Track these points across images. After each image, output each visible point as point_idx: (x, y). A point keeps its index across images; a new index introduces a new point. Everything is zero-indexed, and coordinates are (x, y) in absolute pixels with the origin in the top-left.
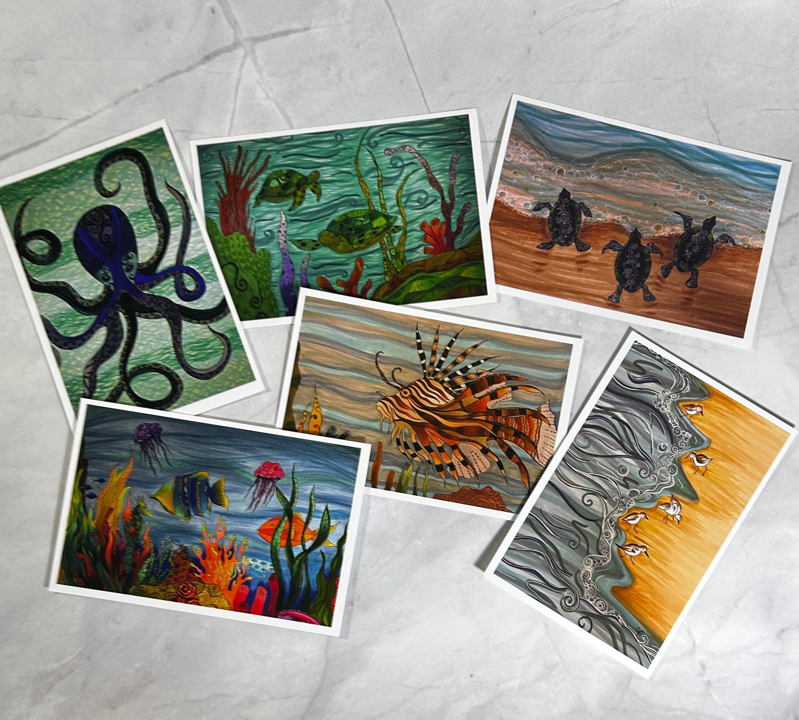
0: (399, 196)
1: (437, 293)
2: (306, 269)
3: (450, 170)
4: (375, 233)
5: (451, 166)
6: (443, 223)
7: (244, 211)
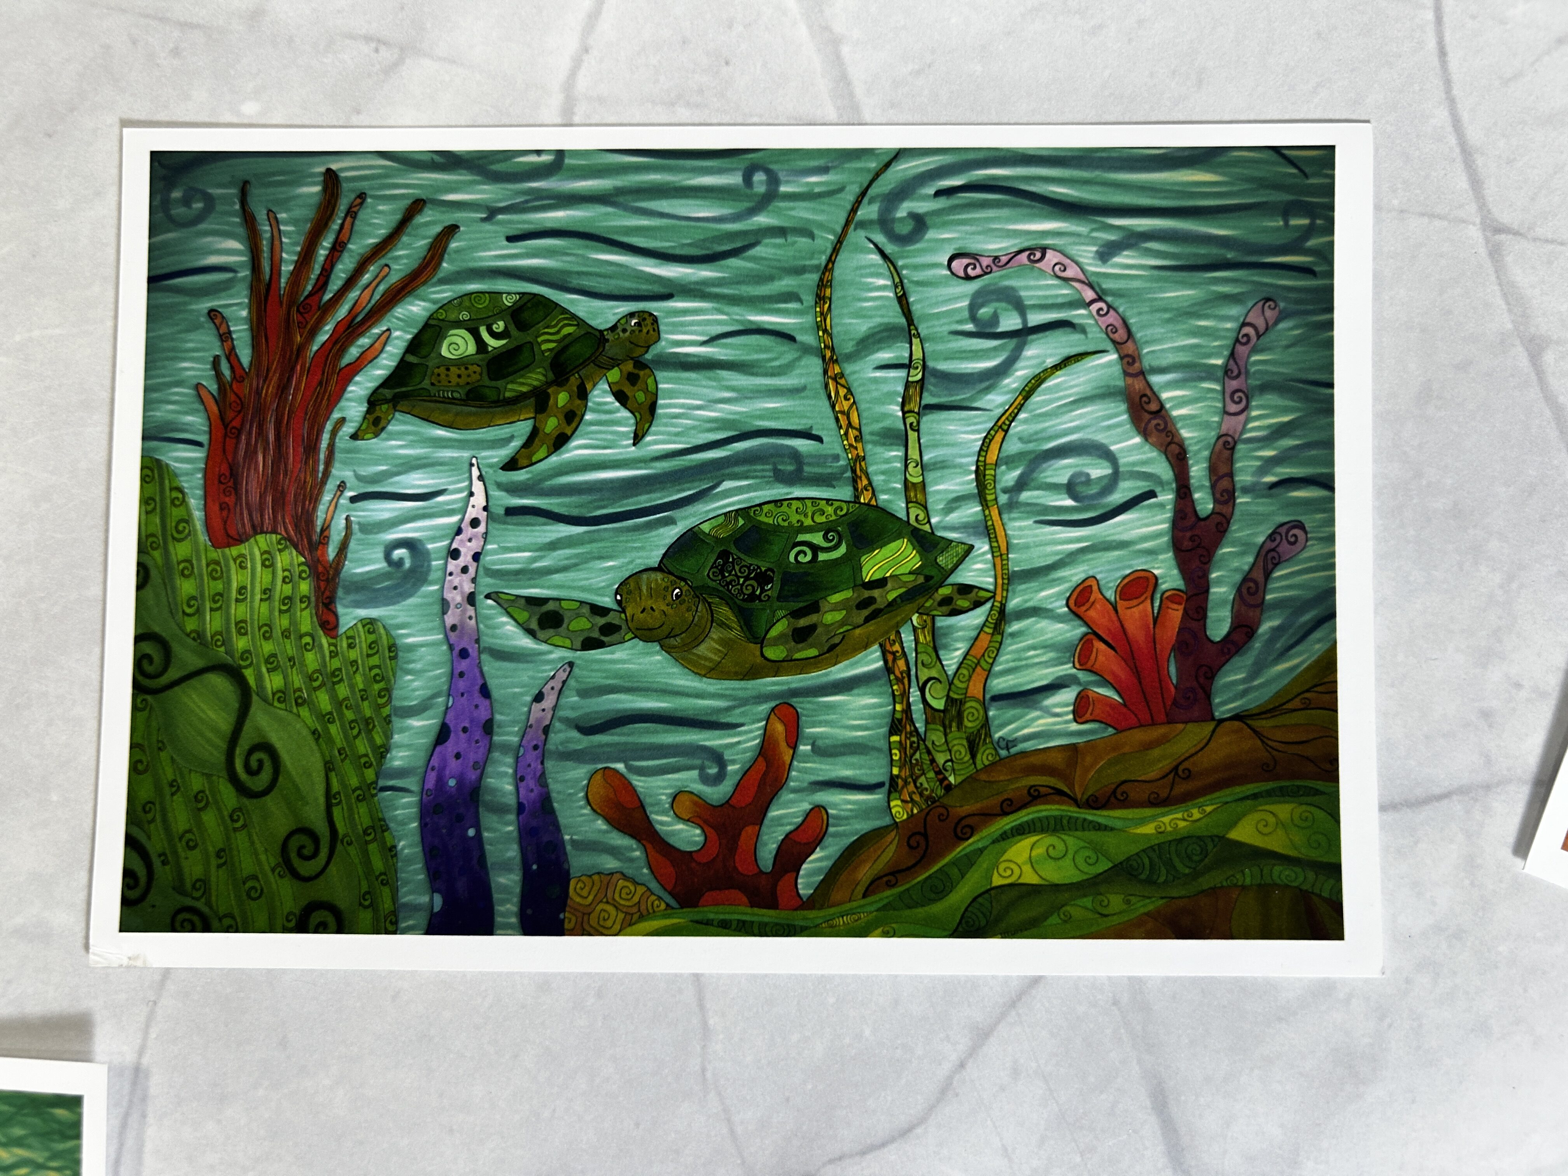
0: (992, 457)
1: (1115, 901)
2: (546, 730)
3: (1227, 371)
4: (863, 604)
5: (1232, 355)
6: (1173, 597)
7: (312, 448)
